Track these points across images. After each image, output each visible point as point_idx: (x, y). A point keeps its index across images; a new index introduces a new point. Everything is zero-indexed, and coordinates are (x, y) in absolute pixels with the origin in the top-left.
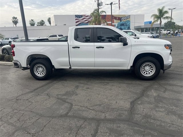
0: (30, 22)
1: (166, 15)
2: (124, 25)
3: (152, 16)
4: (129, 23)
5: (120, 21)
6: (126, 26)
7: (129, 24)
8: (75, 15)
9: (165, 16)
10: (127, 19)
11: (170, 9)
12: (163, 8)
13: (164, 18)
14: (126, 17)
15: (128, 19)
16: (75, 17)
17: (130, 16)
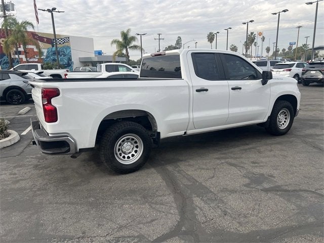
1: (133, 43)
2: (61, 54)
3: (112, 43)
4: (68, 51)
5: (50, 46)
6: (65, 56)
7: (69, 53)
9: (133, 45)
10: (63, 43)
11: (138, 34)
12: (128, 31)
13: (131, 47)
14: (62, 39)
15: (66, 44)
17: (69, 38)
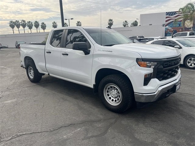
0: (123, 24)
8: (167, 13)
16: (166, 15)
